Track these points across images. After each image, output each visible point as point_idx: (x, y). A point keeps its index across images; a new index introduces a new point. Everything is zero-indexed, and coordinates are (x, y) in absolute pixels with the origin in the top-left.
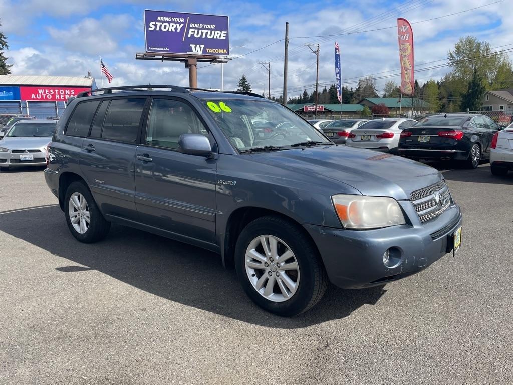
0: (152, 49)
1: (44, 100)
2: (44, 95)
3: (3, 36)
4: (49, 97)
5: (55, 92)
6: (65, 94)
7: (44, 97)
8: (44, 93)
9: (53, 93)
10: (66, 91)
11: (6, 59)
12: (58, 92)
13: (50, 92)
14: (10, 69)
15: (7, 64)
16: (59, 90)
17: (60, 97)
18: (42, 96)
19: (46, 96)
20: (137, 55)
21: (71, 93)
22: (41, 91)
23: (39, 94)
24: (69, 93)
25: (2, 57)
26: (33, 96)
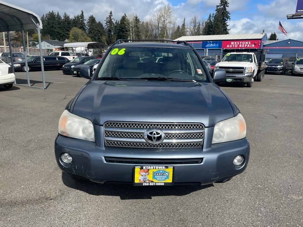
0: (299, 11)
1: (233, 48)
2: (234, 45)
3: (229, 13)
4: (236, 46)
5: (240, 43)
6: (245, 44)
7: (233, 47)
8: (234, 44)
9: (238, 44)
10: (246, 42)
11: (228, 26)
12: (242, 43)
13: (237, 43)
14: (229, 31)
15: (228, 29)
16: (242, 42)
17: (242, 46)
18: (232, 46)
19: (234, 46)
20: (287, 17)
21: (248, 43)
22: (232, 43)
23: (231, 44)
24: (247, 44)
25: (226, 25)
26: (228, 46)
